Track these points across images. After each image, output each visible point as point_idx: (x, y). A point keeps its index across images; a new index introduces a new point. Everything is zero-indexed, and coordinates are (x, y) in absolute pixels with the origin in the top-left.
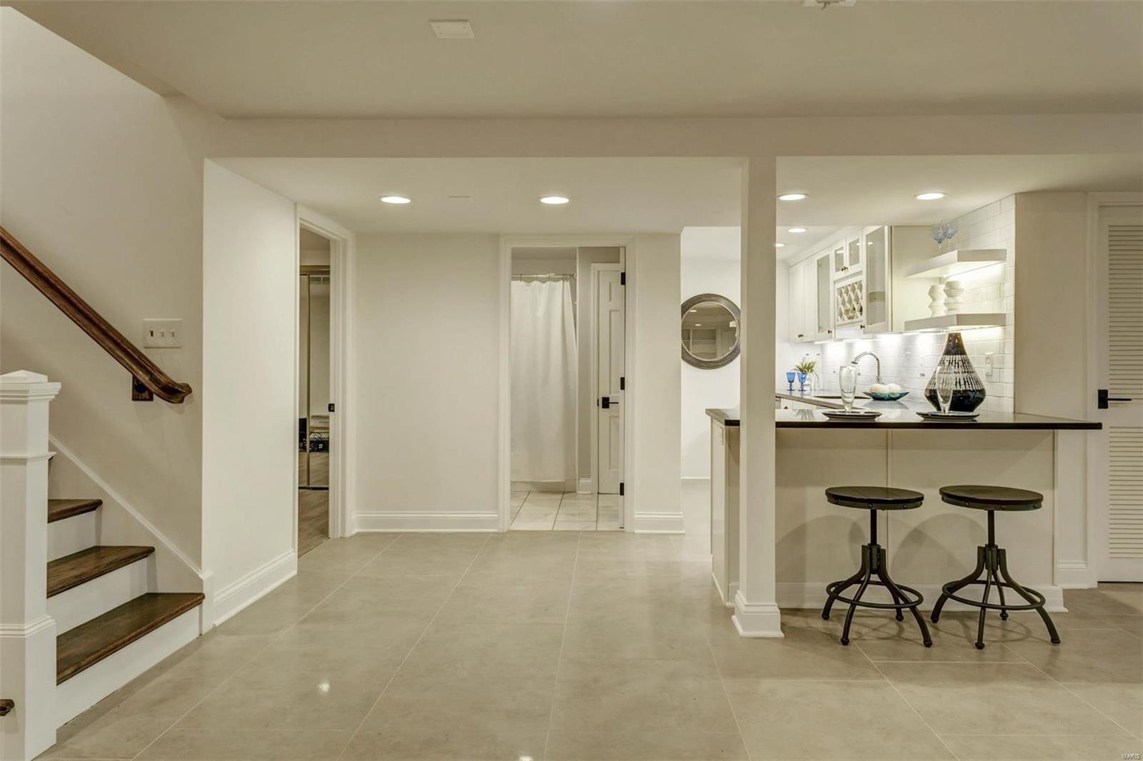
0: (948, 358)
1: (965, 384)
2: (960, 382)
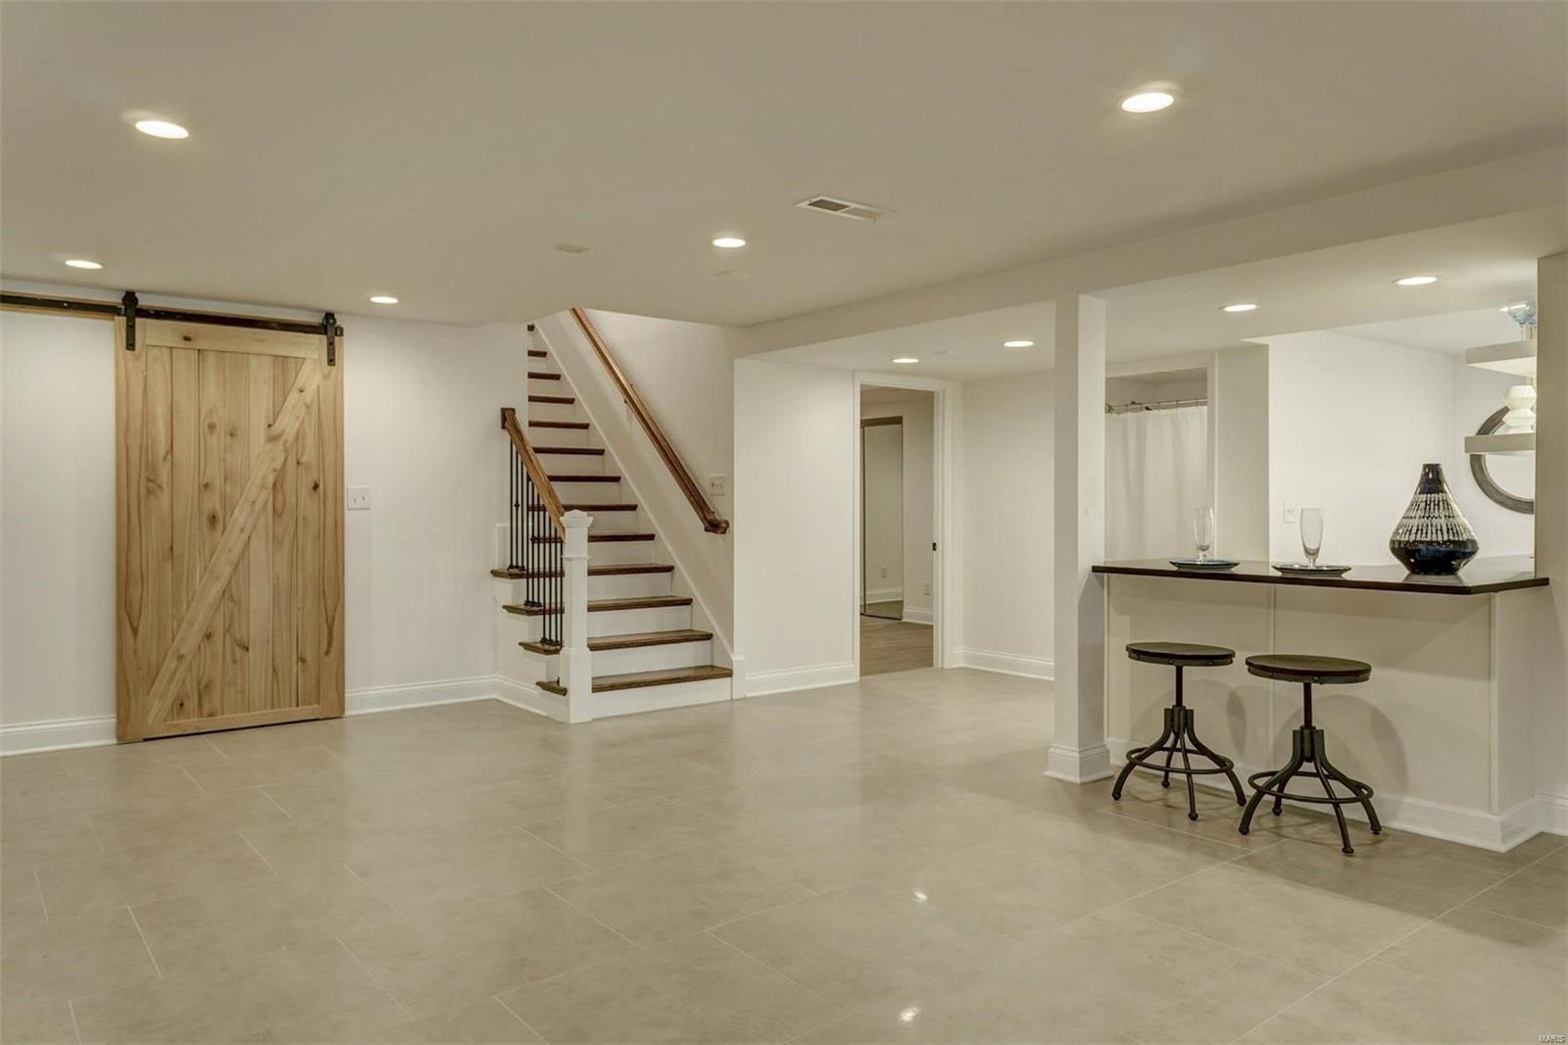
0: (1423, 497)
1: (1448, 533)
2: (1441, 530)
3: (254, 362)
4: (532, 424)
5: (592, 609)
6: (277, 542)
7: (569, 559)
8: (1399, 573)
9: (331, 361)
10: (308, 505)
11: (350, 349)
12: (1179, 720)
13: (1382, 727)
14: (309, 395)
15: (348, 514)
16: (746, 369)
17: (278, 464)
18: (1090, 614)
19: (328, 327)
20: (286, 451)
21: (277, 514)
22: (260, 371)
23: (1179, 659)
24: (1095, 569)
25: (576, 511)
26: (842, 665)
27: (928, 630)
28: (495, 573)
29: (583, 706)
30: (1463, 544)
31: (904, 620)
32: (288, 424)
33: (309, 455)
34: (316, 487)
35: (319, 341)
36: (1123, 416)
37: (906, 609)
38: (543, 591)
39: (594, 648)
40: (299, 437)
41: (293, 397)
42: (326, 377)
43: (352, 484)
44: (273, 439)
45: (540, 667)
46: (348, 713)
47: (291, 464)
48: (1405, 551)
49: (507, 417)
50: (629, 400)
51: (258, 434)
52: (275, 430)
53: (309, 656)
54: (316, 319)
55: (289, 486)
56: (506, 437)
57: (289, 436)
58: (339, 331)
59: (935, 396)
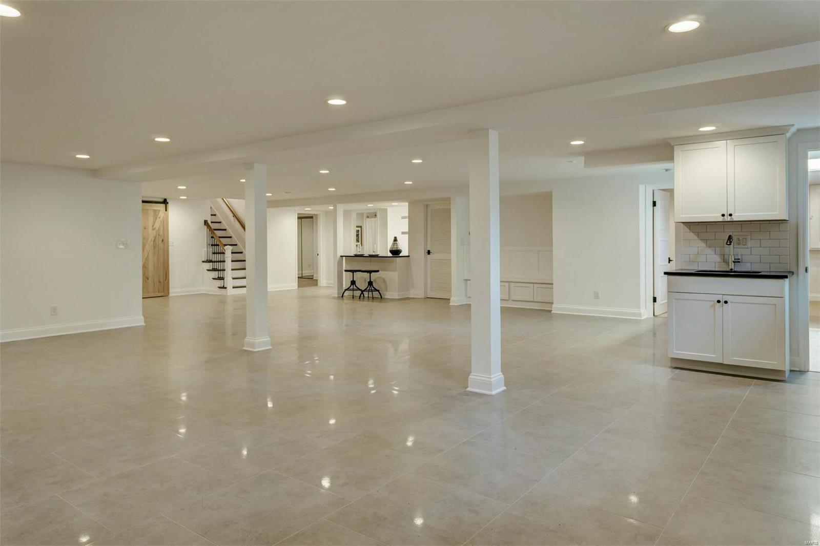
0: (394, 242)
1: (398, 248)
3: (149, 211)
4: (212, 222)
5: (232, 270)
6: (154, 253)
7: (227, 257)
8: (390, 255)
9: (166, 210)
10: (161, 245)
11: (170, 206)
12: (353, 283)
13: (384, 281)
14: (162, 218)
15: (170, 247)
16: (270, 212)
17: (155, 235)
18: (340, 264)
19: (165, 202)
20: (156, 232)
21: (154, 247)
22: (151, 214)
23: (353, 271)
24: (341, 256)
25: (228, 246)
26: (293, 284)
27: (317, 280)
28: (203, 262)
29: (230, 291)
30: (399, 250)
31: (314, 279)
32: (157, 225)
33: (161, 232)
34: (163, 240)
35: (163, 205)
36: (371, 219)
37: (314, 276)
38: (218, 266)
39: (233, 279)
40: (159, 229)
41: (158, 219)
42: (165, 214)
43: (170, 240)
44: (153, 229)
45: (220, 283)
46: (170, 295)
47: (157, 236)
48: (391, 251)
49: (206, 222)
50: (235, 216)
51: (150, 229)
52: (154, 227)
53: (162, 281)
54: (162, 200)
55: (157, 241)
56: (206, 227)
57: (157, 228)
58: (168, 203)
59: (319, 216)
